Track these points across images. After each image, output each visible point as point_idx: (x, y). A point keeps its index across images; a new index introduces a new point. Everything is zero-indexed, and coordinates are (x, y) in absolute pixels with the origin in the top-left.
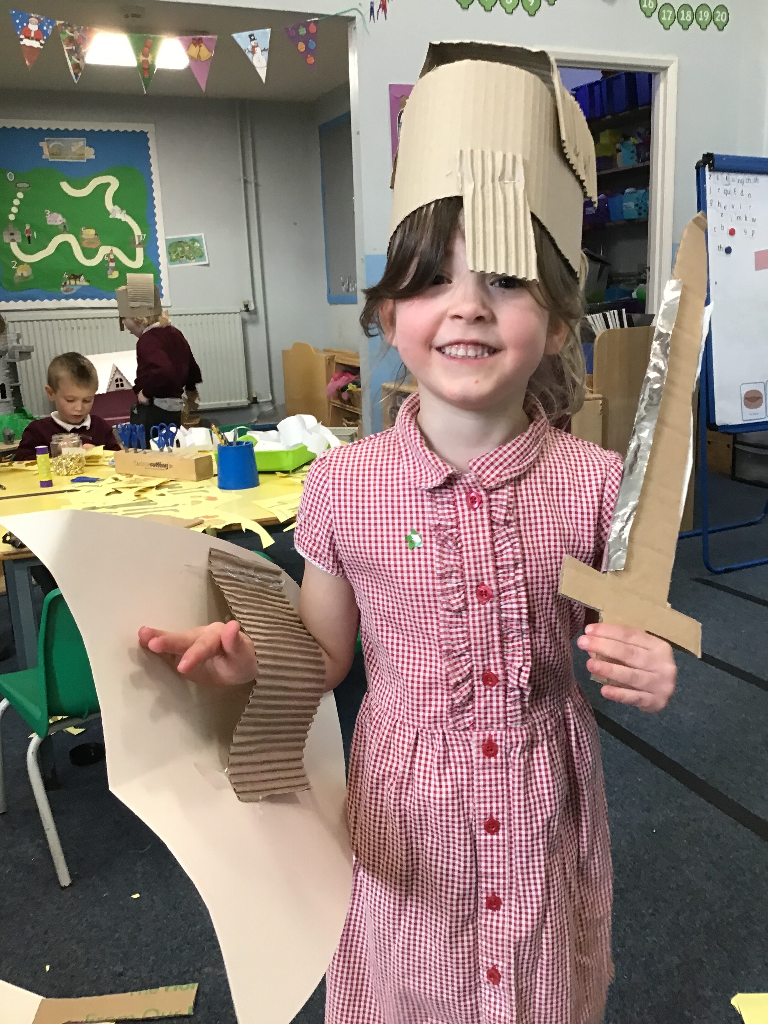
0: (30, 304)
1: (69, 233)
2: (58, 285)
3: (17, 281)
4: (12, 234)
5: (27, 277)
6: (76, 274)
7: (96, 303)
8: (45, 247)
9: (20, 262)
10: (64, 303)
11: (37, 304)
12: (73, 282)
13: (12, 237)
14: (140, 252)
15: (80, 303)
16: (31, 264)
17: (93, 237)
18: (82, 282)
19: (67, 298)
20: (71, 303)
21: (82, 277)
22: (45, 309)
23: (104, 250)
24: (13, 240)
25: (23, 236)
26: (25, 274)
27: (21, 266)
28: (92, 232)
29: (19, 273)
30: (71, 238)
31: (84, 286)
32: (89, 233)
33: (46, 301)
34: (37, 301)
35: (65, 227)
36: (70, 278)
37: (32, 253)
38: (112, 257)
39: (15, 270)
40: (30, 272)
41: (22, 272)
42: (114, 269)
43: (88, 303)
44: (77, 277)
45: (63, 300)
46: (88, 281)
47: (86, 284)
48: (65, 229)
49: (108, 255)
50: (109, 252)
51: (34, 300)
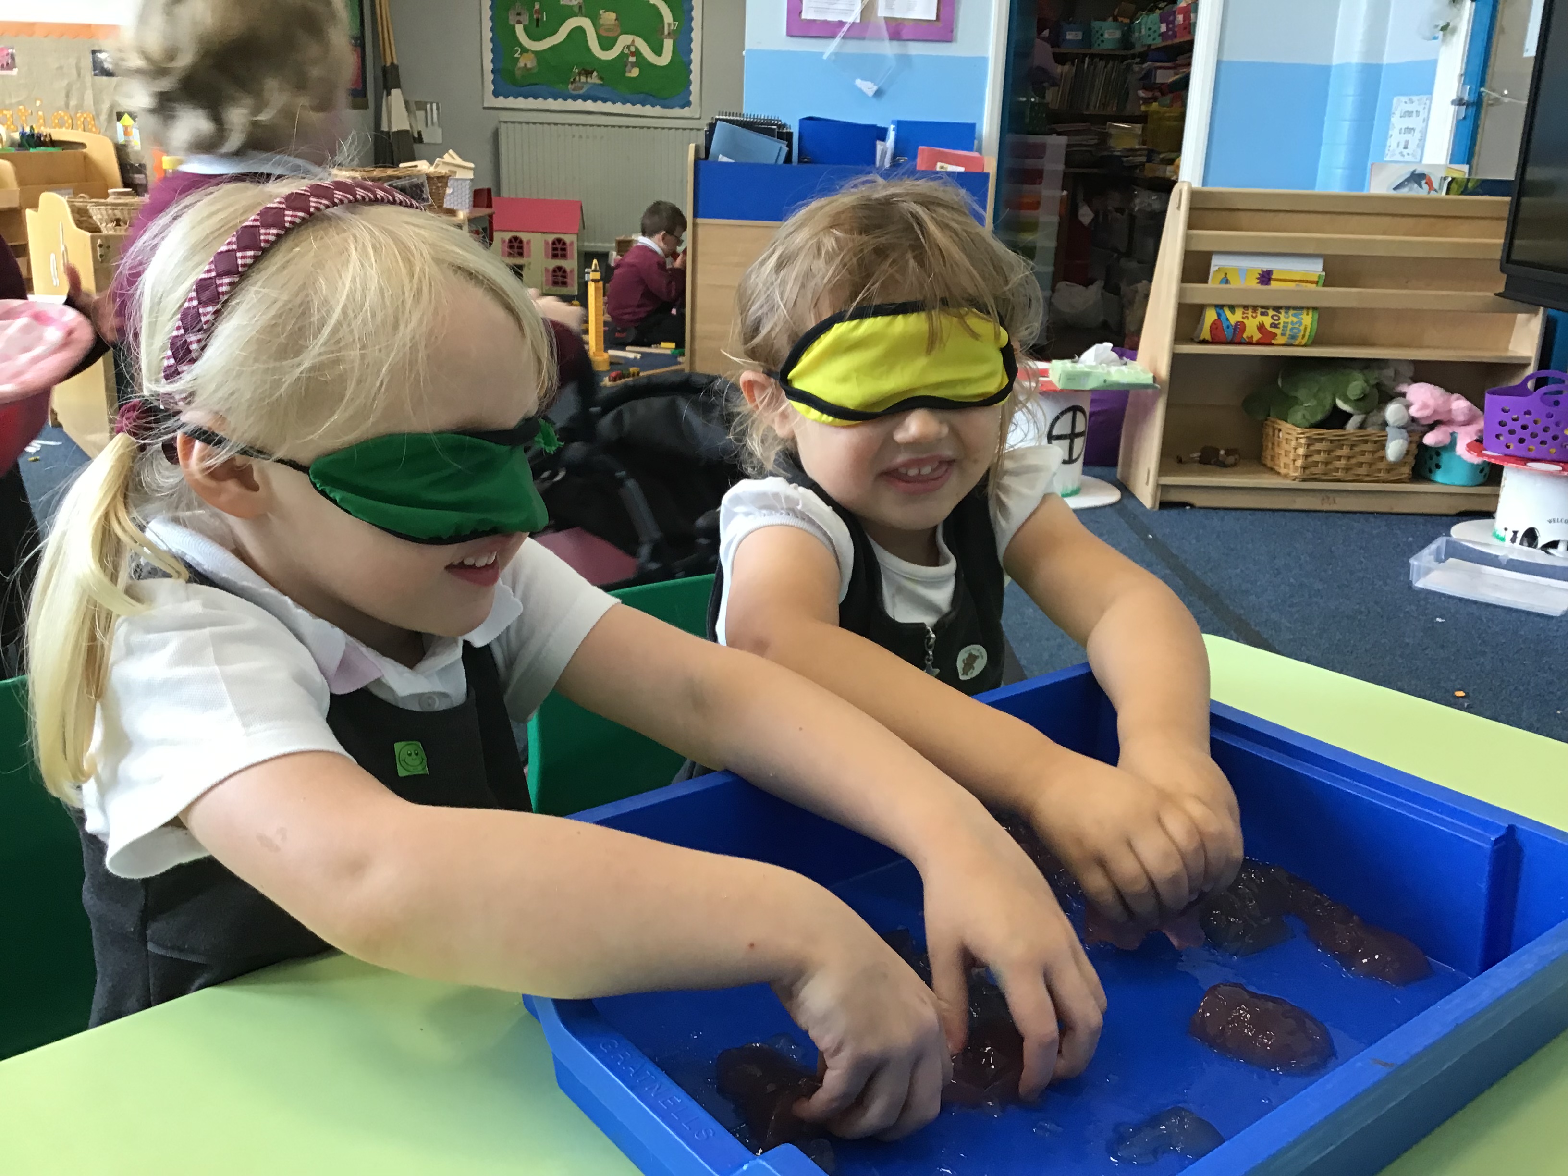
0: (531, 103)
1: (585, 16)
2: (567, 82)
3: (518, 73)
4: (519, 14)
5: (531, 69)
6: (589, 68)
7: (608, 107)
8: (554, 32)
9: (525, 50)
10: (570, 105)
11: (539, 103)
12: (583, 79)
13: (519, 18)
14: (668, 44)
15: (589, 105)
16: (536, 53)
17: (613, 22)
18: (594, 79)
19: (575, 98)
20: (579, 105)
21: (595, 74)
22: (547, 111)
23: (624, 40)
24: (519, 22)
25: (531, 16)
26: (529, 66)
27: (525, 55)
28: (613, 16)
29: (521, 64)
30: (585, 23)
31: (595, 84)
32: (609, 18)
33: (550, 100)
34: (540, 99)
35: (580, 7)
36: (580, 74)
37: (539, 39)
38: (633, 49)
39: (518, 59)
40: (535, 64)
41: (526, 62)
42: (634, 65)
43: (599, 106)
44: (588, 73)
45: (570, 101)
46: (601, 78)
47: (599, 82)
48: (580, 11)
49: (628, 47)
50: (629, 43)
51: (536, 98)
